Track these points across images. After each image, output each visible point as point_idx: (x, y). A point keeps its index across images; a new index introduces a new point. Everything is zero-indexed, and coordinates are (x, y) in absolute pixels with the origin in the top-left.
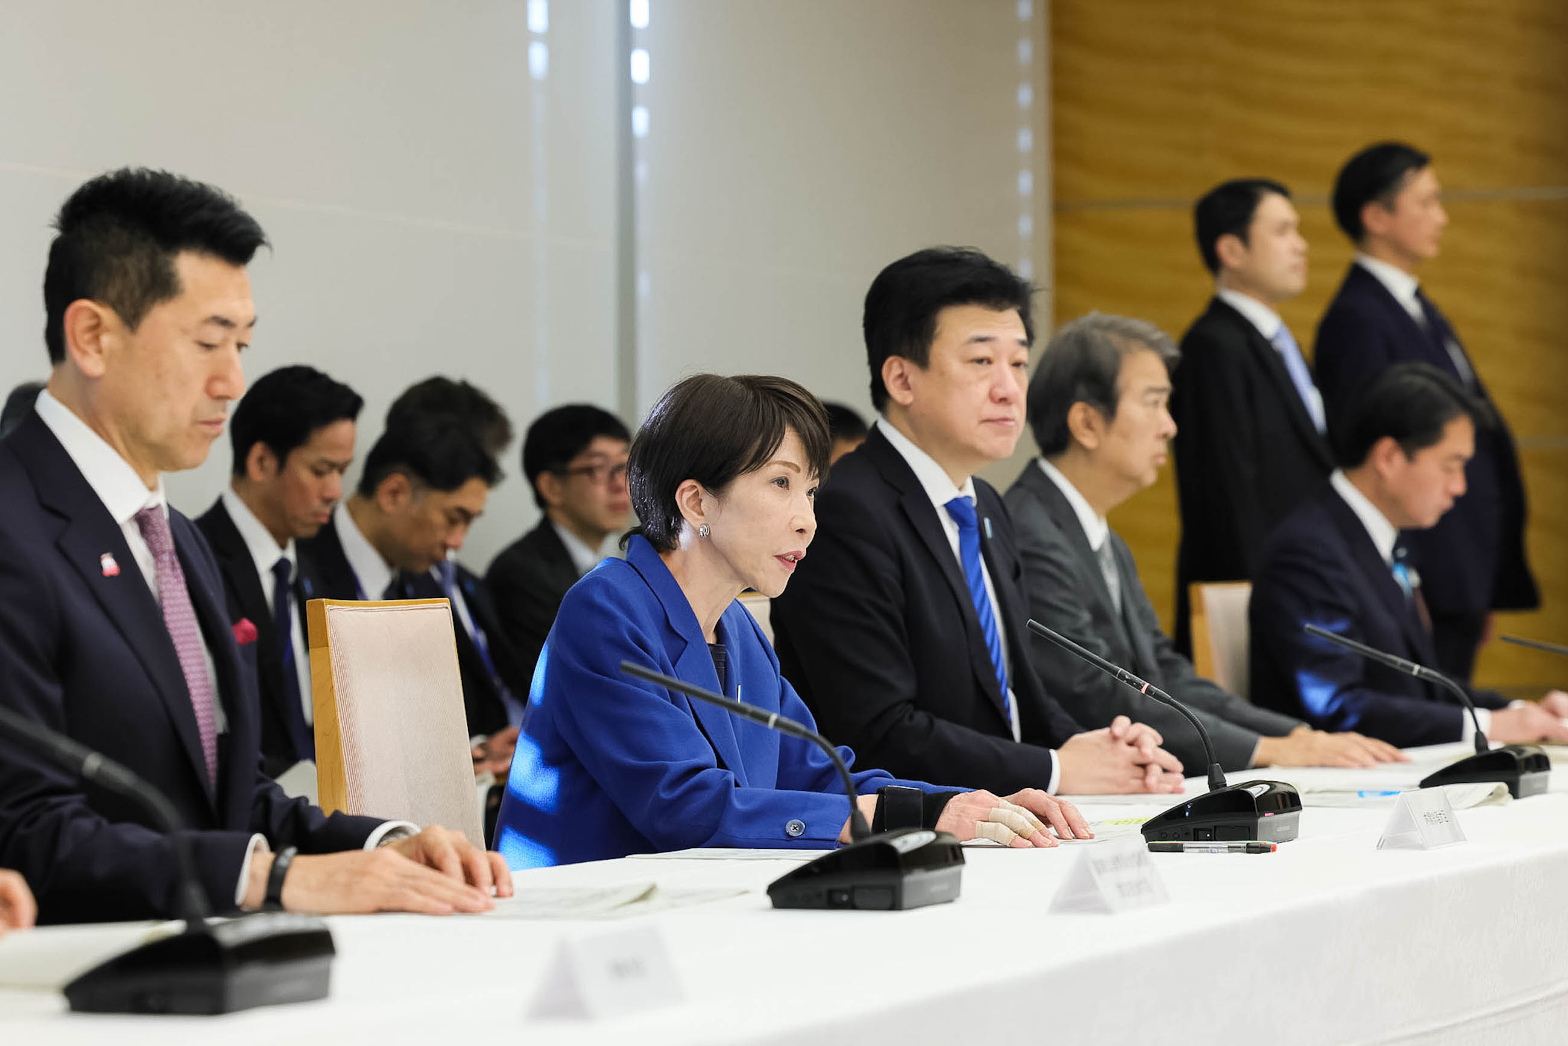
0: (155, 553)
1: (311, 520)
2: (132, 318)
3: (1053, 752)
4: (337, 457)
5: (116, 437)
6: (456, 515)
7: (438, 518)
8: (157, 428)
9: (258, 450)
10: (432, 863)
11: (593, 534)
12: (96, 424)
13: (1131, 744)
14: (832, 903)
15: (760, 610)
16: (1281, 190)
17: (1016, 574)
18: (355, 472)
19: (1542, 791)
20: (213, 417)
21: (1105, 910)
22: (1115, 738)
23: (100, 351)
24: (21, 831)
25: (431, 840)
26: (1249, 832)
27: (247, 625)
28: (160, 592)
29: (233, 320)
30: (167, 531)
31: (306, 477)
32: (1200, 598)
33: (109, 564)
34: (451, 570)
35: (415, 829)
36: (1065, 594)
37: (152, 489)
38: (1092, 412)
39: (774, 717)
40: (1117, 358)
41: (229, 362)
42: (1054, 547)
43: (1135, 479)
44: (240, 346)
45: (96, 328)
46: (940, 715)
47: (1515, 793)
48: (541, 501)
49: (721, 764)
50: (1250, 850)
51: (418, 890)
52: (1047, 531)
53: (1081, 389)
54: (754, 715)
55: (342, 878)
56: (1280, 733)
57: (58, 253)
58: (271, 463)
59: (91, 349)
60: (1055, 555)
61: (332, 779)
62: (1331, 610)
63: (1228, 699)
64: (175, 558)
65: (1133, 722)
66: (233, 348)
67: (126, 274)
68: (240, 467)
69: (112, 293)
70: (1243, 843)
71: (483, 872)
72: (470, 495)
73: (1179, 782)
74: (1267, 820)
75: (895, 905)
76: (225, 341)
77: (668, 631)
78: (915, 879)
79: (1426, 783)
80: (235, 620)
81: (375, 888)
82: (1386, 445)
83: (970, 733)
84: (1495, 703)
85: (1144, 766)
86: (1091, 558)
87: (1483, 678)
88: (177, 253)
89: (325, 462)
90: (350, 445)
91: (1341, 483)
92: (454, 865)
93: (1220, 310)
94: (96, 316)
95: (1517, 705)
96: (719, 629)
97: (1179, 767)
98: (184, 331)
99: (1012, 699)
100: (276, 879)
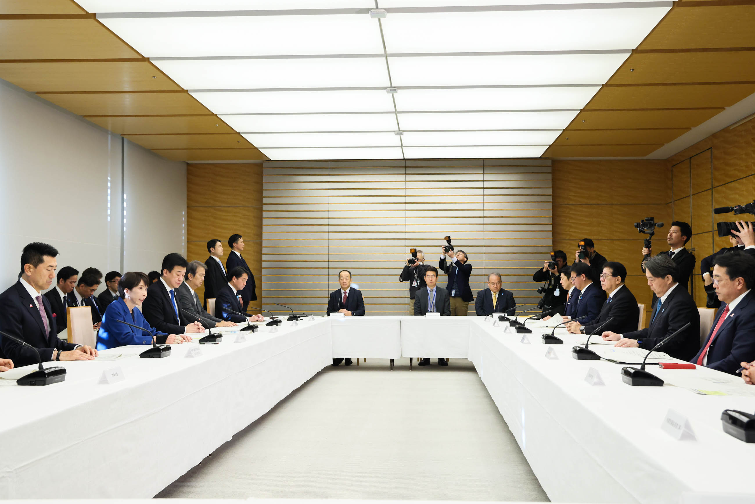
0: (39, 303)
1: (70, 290)
2: (36, 266)
3: (185, 327)
4: (74, 281)
5: (33, 285)
6: (92, 290)
7: (89, 291)
8: (41, 283)
9: (61, 279)
10: (85, 352)
11: (115, 291)
12: (30, 283)
13: (197, 325)
14: (150, 357)
15: (140, 307)
16: (220, 241)
17: (180, 300)
18: (77, 283)
19: (257, 331)
20: (50, 281)
21: (193, 357)
22: (195, 324)
23: (30, 272)
24: (14, 349)
25: (85, 347)
26: (215, 341)
27: (55, 314)
28: (40, 310)
29: (53, 266)
30: (41, 300)
31: (69, 283)
32: (208, 301)
33: (31, 305)
34: (93, 296)
35: (83, 346)
36: (188, 302)
37: (39, 293)
38: (192, 275)
39: (141, 328)
40: (196, 268)
41: (53, 272)
42: (186, 295)
43: (197, 286)
44: (54, 270)
45: (30, 268)
46: (168, 322)
47: (253, 332)
48: (107, 286)
49: (133, 332)
50: (215, 344)
51: (82, 357)
52: (185, 292)
53: (191, 272)
54: (138, 328)
55: (69, 355)
56: (220, 322)
57: (23, 256)
58: (63, 282)
59: (29, 271)
60: (187, 296)
61: (70, 334)
62: (227, 302)
63: (212, 316)
64: (42, 304)
65: (197, 322)
66: (53, 270)
67: (34, 259)
68: (58, 282)
69: (32, 262)
70: (214, 343)
71: (93, 353)
72: (94, 287)
73: (204, 331)
74: (218, 339)
75: (160, 357)
76: (52, 269)
77: (125, 311)
78: (163, 353)
79: (241, 330)
80: (53, 313)
81: (75, 357)
82: (234, 277)
83: (172, 325)
84: (250, 316)
85: (199, 328)
86: (192, 296)
87: (248, 313)
88: (43, 256)
89: (72, 281)
90: (77, 279)
91: (229, 284)
92: (89, 352)
93: (211, 258)
94: (29, 266)
95: (253, 316)
96: (133, 310)
97: (204, 329)
98: (45, 268)
99: (179, 319)
100: (58, 355)
